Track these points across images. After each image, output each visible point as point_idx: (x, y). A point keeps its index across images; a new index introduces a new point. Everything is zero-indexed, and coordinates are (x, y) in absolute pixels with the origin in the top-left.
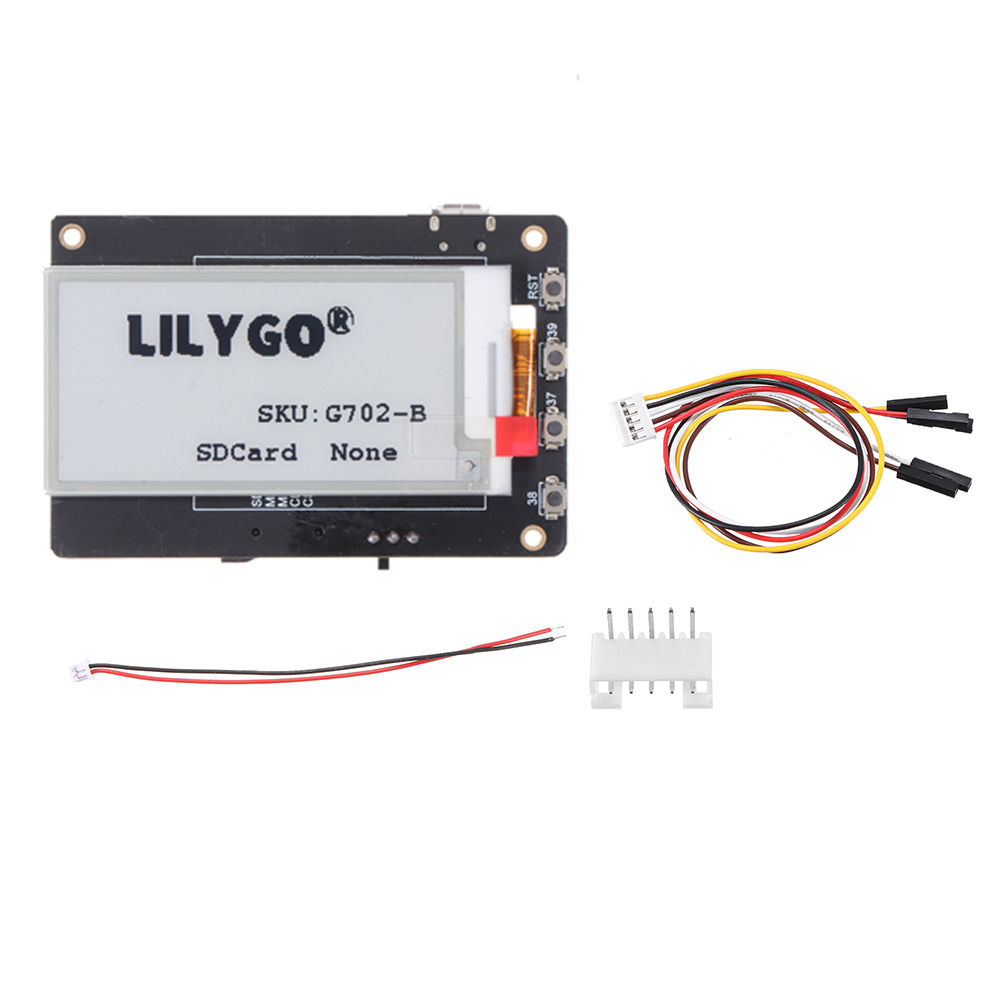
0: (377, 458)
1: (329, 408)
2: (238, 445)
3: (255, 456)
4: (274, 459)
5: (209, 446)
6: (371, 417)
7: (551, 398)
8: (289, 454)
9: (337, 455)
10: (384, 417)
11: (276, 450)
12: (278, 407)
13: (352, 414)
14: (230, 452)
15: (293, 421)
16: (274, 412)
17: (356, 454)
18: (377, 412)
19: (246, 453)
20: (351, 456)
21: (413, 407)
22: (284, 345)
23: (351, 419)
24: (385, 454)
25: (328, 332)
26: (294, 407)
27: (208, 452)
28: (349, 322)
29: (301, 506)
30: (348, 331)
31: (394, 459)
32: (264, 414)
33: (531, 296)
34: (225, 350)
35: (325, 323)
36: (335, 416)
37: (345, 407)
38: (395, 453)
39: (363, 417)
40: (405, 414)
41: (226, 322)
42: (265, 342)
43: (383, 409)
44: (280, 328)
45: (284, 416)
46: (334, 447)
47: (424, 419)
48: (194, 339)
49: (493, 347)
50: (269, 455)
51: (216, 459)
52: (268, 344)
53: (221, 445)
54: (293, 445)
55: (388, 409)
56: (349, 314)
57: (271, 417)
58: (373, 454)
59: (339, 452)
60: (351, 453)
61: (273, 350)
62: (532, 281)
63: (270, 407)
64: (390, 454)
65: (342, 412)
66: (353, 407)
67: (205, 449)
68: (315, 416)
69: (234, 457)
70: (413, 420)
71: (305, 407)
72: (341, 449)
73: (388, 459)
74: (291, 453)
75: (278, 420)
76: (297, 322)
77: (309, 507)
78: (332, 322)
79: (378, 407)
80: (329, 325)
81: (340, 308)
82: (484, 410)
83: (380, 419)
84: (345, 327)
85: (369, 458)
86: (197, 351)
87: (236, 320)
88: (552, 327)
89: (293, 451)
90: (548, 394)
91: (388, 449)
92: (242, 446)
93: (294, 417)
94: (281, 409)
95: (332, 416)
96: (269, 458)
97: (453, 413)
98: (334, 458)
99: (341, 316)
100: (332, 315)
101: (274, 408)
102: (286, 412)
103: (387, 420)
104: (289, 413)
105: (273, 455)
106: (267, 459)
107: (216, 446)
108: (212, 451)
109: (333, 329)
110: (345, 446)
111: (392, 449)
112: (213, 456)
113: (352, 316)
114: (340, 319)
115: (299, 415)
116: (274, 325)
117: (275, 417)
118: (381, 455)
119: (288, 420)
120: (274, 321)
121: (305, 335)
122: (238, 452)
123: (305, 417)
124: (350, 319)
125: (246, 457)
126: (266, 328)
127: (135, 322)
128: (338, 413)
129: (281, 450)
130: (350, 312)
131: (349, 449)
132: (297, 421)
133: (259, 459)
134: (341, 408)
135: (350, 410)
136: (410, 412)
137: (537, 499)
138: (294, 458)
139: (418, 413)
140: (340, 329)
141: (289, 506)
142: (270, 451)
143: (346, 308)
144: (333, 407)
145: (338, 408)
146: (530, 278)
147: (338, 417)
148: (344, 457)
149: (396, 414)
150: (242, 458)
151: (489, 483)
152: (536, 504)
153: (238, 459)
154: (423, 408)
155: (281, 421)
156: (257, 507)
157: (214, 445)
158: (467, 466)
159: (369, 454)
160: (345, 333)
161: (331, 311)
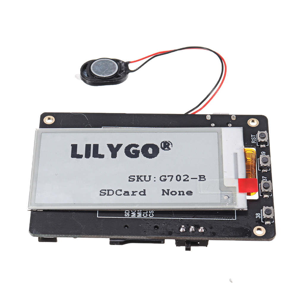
0: (183, 194)
1: (161, 176)
2: (119, 190)
3: (126, 194)
4: (135, 195)
5: (105, 190)
6: (180, 180)
7: (264, 178)
8: (142, 193)
9: (165, 193)
10: (187, 180)
11: (137, 192)
12: (138, 176)
13: (172, 178)
14: (115, 192)
15: (144, 181)
16: (136, 178)
17: (174, 193)
18: (184, 178)
19: (123, 193)
20: (171, 194)
21: (200, 176)
22: (141, 154)
23: (171, 180)
24: (187, 193)
25: (160, 150)
26: (145, 176)
27: (104, 193)
28: (170, 146)
29: (148, 216)
30: (170, 149)
31: (191, 195)
32: (131, 179)
33: (253, 142)
34: (114, 156)
35: (159, 146)
36: (164, 179)
37: (168, 176)
38: (191, 192)
39: (177, 180)
40: (197, 178)
41: (115, 146)
42: (132, 153)
43: (186, 177)
44: (140, 149)
45: (141, 179)
46: (163, 191)
47: (205, 180)
49: (236, 155)
50: (133, 193)
51: (108, 195)
52: (134, 154)
53: (111, 190)
54: (145, 190)
55: (188, 177)
56: (170, 144)
57: (134, 180)
58: (181, 193)
61: (136, 156)
62: (253, 137)
63: (134, 176)
64: (190, 193)
65: (167, 178)
66: (172, 176)
67: (103, 191)
68: (155, 179)
70: (200, 180)
71: (150, 176)
72: (167, 191)
73: (188, 195)
74: (144, 193)
75: (138, 181)
76: (147, 146)
77: (152, 217)
78: (163, 146)
79: (184, 176)
80: (161, 147)
81: (166, 141)
82: (233, 176)
83: (184, 180)
84: (168, 148)
85: (180, 194)
86: (102, 156)
87: (119, 146)
88: (263, 153)
90: (263, 177)
91: (188, 191)
92: (121, 190)
93: (145, 179)
94: (139, 177)
95: (162, 179)
96: (133, 195)
97: (218, 178)
98: (163, 195)
99: (167, 144)
100: (163, 144)
101: (136, 176)
102: (141, 178)
103: (188, 180)
104: (143, 178)
105: (135, 194)
107: (108, 190)
108: (107, 192)
109: (163, 149)
110: (168, 190)
111: (190, 191)
112: (107, 194)
113: (172, 144)
114: (166, 145)
115: (147, 178)
116: (136, 148)
117: (136, 180)
118: (185, 193)
119: (142, 181)
120: (136, 146)
121: (150, 151)
122: (119, 193)
123: (150, 179)
125: (123, 194)
126: (133, 148)
127: (74, 147)
129: (139, 192)
130: (171, 143)
131: (170, 192)
132: (146, 181)
133: (128, 195)
134: (167, 176)
135: (171, 177)
137: (260, 216)
138: (145, 195)
139: (202, 178)
140: (166, 149)
141: (142, 216)
142: (133, 192)
143: (169, 141)
144: (163, 176)
145: (165, 176)
146: (252, 136)
147: (165, 180)
148: (168, 194)
149: (191, 178)
150: (121, 195)
151: (236, 203)
152: (259, 218)
153: (118, 195)
154: (204, 176)
155: (139, 181)
156: (127, 217)
157: (107, 190)
158: (226, 198)
159: (180, 193)
160: (168, 150)
161: (162, 142)
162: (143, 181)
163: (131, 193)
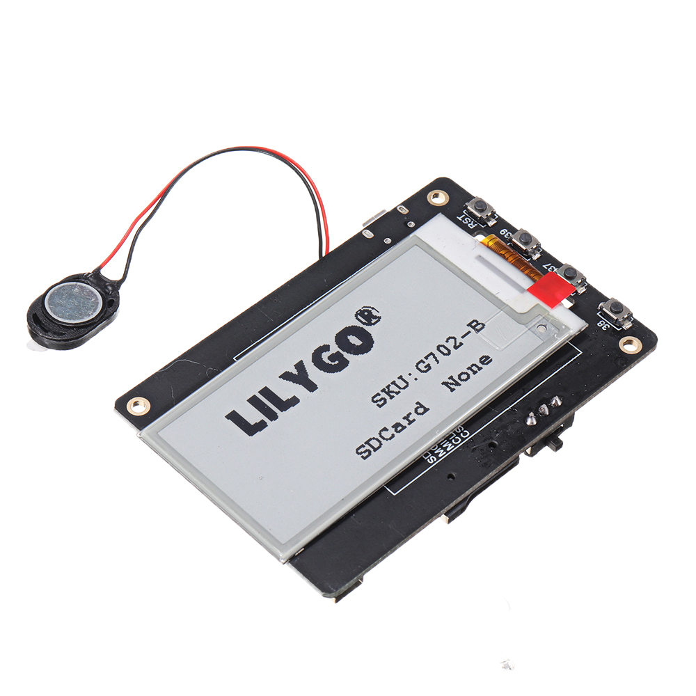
0: (480, 369)
1: (417, 366)
2: (382, 430)
3: (399, 428)
4: (414, 420)
5: (363, 446)
6: (449, 351)
8: (421, 410)
9: (453, 387)
10: (458, 344)
11: (410, 414)
12: (383, 390)
13: (435, 358)
14: (381, 438)
15: (401, 390)
16: (383, 395)
17: (464, 376)
18: (450, 345)
19: (392, 431)
20: (462, 380)
21: (469, 325)
22: (346, 355)
23: (437, 361)
24: (482, 363)
25: (367, 328)
26: (394, 383)
27: (366, 450)
28: (374, 313)
29: (462, 439)
30: (380, 318)
31: (491, 360)
32: (379, 401)
33: (472, 226)
34: (312, 387)
35: (361, 325)
36: (425, 367)
37: (426, 358)
38: (487, 357)
39: (444, 354)
40: (469, 332)
41: (295, 372)
42: (333, 363)
43: (452, 341)
44: (334, 348)
45: (393, 392)
46: (445, 384)
47: (484, 325)
48: (284, 397)
49: (480, 258)
50: (408, 420)
51: (375, 450)
52: (337, 362)
53: (370, 439)
54: (418, 403)
55: (454, 338)
56: (370, 309)
57: (384, 399)
58: (475, 369)
59: (451, 384)
60: (459, 378)
61: (344, 364)
62: (463, 219)
63: (378, 394)
64: (486, 360)
65: (427, 362)
66: (431, 354)
67: (362, 450)
68: (413, 377)
69: (387, 440)
70: (477, 331)
71: (400, 378)
72: (451, 381)
73: (487, 364)
74: (422, 409)
76: (341, 338)
77: (468, 436)
78: (364, 321)
79: (447, 341)
80: (364, 324)
81: (360, 310)
82: (515, 293)
83: (456, 347)
84: (375, 317)
85: (475, 373)
86: (294, 401)
87: (300, 366)
88: (503, 231)
89: (422, 406)
90: (544, 266)
91: (481, 359)
92: (385, 429)
93: (400, 388)
94: (387, 390)
95: (423, 369)
96: (410, 422)
97: (498, 309)
98: (452, 390)
99: (366, 313)
100: (359, 317)
102: (391, 390)
103: (461, 344)
104: (393, 388)
105: (411, 419)
106: (409, 424)
107: (367, 442)
108: (367, 447)
109: (370, 324)
110: (451, 378)
111: (483, 357)
112: (372, 450)
113: (373, 308)
114: (367, 315)
115: (402, 384)
116: (329, 350)
117: (387, 397)
118: (480, 365)
119: (397, 393)
120: (325, 348)
121: (354, 340)
122: (386, 435)
123: (407, 383)
124: (373, 311)
125: (395, 433)
126: (325, 355)
127: (234, 417)
128: (425, 364)
129: (413, 412)
130: (369, 307)
131: (456, 378)
132: (404, 388)
133: (404, 428)
134: (424, 360)
135: (432, 356)
136: (470, 329)
137: (607, 323)
138: (426, 410)
139: (476, 325)
140: (374, 321)
141: (456, 445)
142: (406, 418)
143: (364, 307)
144: (418, 364)
145: (422, 361)
146: (460, 219)
147: (429, 367)
148: (458, 384)
149: (463, 337)
150: (393, 436)
151: (566, 326)
152: (609, 326)
153: (390, 439)
154: (476, 321)
155: (393, 397)
156: (434, 462)
157: (365, 443)
158: (542, 329)
159: (472, 370)
160: (378, 321)
161: (356, 316)
162: (399, 392)
163: (405, 423)
